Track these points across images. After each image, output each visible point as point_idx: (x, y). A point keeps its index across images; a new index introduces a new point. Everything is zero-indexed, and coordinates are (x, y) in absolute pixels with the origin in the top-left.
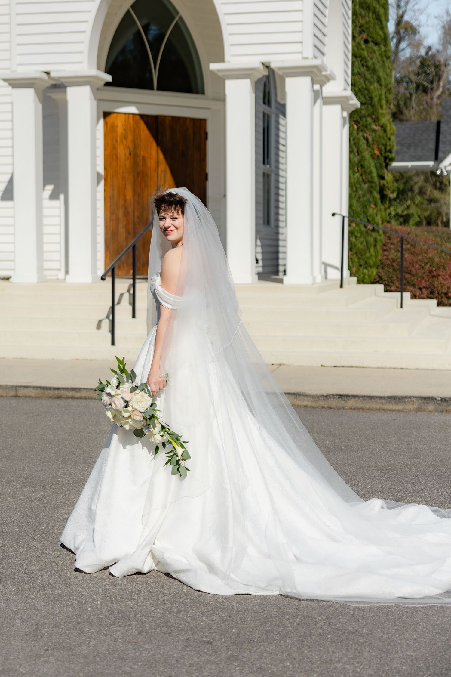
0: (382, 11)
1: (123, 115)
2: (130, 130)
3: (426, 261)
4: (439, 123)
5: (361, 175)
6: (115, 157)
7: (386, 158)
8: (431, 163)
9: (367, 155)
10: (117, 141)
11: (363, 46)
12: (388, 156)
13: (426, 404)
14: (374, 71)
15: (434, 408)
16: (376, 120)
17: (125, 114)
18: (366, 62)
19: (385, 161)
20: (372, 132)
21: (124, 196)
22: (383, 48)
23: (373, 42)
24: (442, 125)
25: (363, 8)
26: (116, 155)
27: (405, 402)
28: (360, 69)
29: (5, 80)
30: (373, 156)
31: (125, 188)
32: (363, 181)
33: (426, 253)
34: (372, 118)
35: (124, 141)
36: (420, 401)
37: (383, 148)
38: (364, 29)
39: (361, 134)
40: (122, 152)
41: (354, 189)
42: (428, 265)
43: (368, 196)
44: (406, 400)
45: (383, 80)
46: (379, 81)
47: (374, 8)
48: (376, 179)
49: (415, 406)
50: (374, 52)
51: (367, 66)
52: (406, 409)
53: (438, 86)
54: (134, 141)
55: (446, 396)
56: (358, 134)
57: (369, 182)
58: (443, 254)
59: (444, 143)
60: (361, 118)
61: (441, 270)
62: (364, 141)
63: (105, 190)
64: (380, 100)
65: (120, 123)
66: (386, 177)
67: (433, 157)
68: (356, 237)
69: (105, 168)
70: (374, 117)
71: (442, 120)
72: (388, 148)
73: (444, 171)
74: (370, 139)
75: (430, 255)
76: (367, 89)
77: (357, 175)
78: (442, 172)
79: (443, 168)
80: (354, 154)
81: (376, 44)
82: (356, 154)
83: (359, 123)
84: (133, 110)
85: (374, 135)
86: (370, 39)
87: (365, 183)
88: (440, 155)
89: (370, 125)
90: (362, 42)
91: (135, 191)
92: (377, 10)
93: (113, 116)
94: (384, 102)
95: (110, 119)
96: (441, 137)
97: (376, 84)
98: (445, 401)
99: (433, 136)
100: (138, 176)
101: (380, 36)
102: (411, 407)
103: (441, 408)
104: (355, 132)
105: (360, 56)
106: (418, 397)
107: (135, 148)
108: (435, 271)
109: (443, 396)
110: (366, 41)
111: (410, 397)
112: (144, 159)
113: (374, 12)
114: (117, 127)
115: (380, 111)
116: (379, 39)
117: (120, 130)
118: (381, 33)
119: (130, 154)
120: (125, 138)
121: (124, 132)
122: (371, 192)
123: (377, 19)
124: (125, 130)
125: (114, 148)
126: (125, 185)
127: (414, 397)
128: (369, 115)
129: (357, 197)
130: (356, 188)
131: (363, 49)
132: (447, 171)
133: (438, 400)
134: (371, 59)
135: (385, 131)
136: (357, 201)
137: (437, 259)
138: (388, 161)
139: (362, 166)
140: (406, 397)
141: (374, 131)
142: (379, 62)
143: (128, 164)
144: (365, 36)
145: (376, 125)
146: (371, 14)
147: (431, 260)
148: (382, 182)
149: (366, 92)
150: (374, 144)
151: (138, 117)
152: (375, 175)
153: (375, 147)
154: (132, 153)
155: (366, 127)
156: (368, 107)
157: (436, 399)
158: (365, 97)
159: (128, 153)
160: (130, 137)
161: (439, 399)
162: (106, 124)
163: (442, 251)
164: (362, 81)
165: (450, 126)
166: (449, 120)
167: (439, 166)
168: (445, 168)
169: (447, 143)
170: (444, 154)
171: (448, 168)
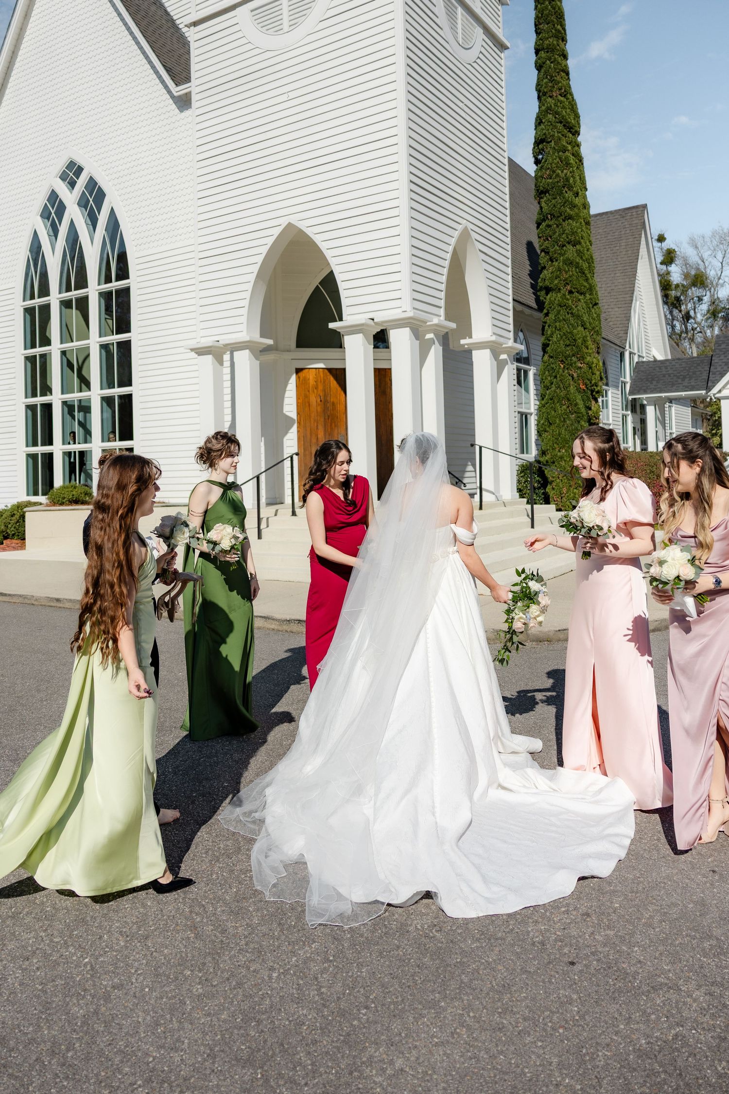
0: (585, 265)
1: (314, 370)
2: (321, 381)
5: (568, 407)
6: (307, 404)
7: (592, 391)
8: (704, 392)
9: (572, 389)
10: (309, 391)
11: (568, 297)
12: (594, 389)
14: (578, 317)
16: (582, 359)
17: (316, 368)
18: (570, 310)
19: (592, 394)
20: (577, 369)
21: (317, 436)
22: (588, 296)
23: (578, 292)
24: (713, 358)
25: (566, 264)
26: (309, 403)
28: (565, 316)
29: (192, 350)
30: (579, 390)
31: (317, 428)
32: (570, 412)
34: (577, 358)
35: (315, 391)
37: (589, 382)
38: (568, 282)
39: (566, 371)
40: (313, 399)
41: (562, 419)
43: (576, 425)
45: (588, 324)
46: (583, 325)
47: (578, 263)
48: (583, 410)
50: (579, 300)
51: (572, 313)
54: (324, 390)
56: (564, 372)
57: (575, 412)
60: (566, 358)
62: (570, 378)
63: (298, 432)
64: (585, 341)
65: (311, 377)
66: (593, 408)
67: (705, 386)
68: (565, 461)
69: (298, 414)
70: (579, 356)
71: (714, 354)
72: (593, 382)
73: (713, 398)
74: (575, 375)
76: (571, 333)
77: (565, 407)
78: (711, 399)
79: (712, 395)
80: (560, 389)
81: (581, 294)
82: (563, 389)
83: (565, 363)
84: (321, 365)
85: (579, 372)
86: (573, 290)
87: (572, 414)
88: (710, 384)
89: (575, 363)
90: (567, 293)
91: (325, 431)
92: (580, 264)
93: (304, 371)
94: (590, 343)
95: (301, 374)
96: (712, 368)
97: (580, 328)
99: (707, 368)
100: (328, 419)
101: (585, 286)
104: (561, 370)
105: (565, 305)
107: (325, 396)
110: (571, 292)
112: (333, 403)
113: (577, 266)
114: (309, 379)
115: (585, 350)
116: (583, 290)
117: (312, 382)
118: (586, 284)
119: (321, 401)
120: (316, 388)
121: (315, 383)
122: (579, 422)
123: (580, 272)
124: (316, 382)
125: (306, 396)
126: (317, 426)
128: (573, 355)
129: (566, 426)
130: (564, 419)
131: (568, 300)
132: (715, 398)
134: (576, 307)
135: (590, 368)
136: (565, 430)
138: (594, 393)
139: (569, 400)
141: (580, 368)
142: (583, 309)
143: (319, 409)
144: (569, 287)
145: (581, 364)
146: (574, 269)
148: (590, 413)
149: (569, 336)
150: (579, 379)
151: (326, 371)
152: (581, 405)
153: (580, 382)
154: (322, 400)
155: (571, 365)
156: (572, 348)
158: (569, 339)
159: (319, 400)
160: (320, 387)
162: (298, 378)
164: (566, 326)
165: (721, 358)
166: (721, 353)
167: (709, 394)
168: (715, 394)
169: (717, 373)
170: (713, 383)
171: (717, 396)
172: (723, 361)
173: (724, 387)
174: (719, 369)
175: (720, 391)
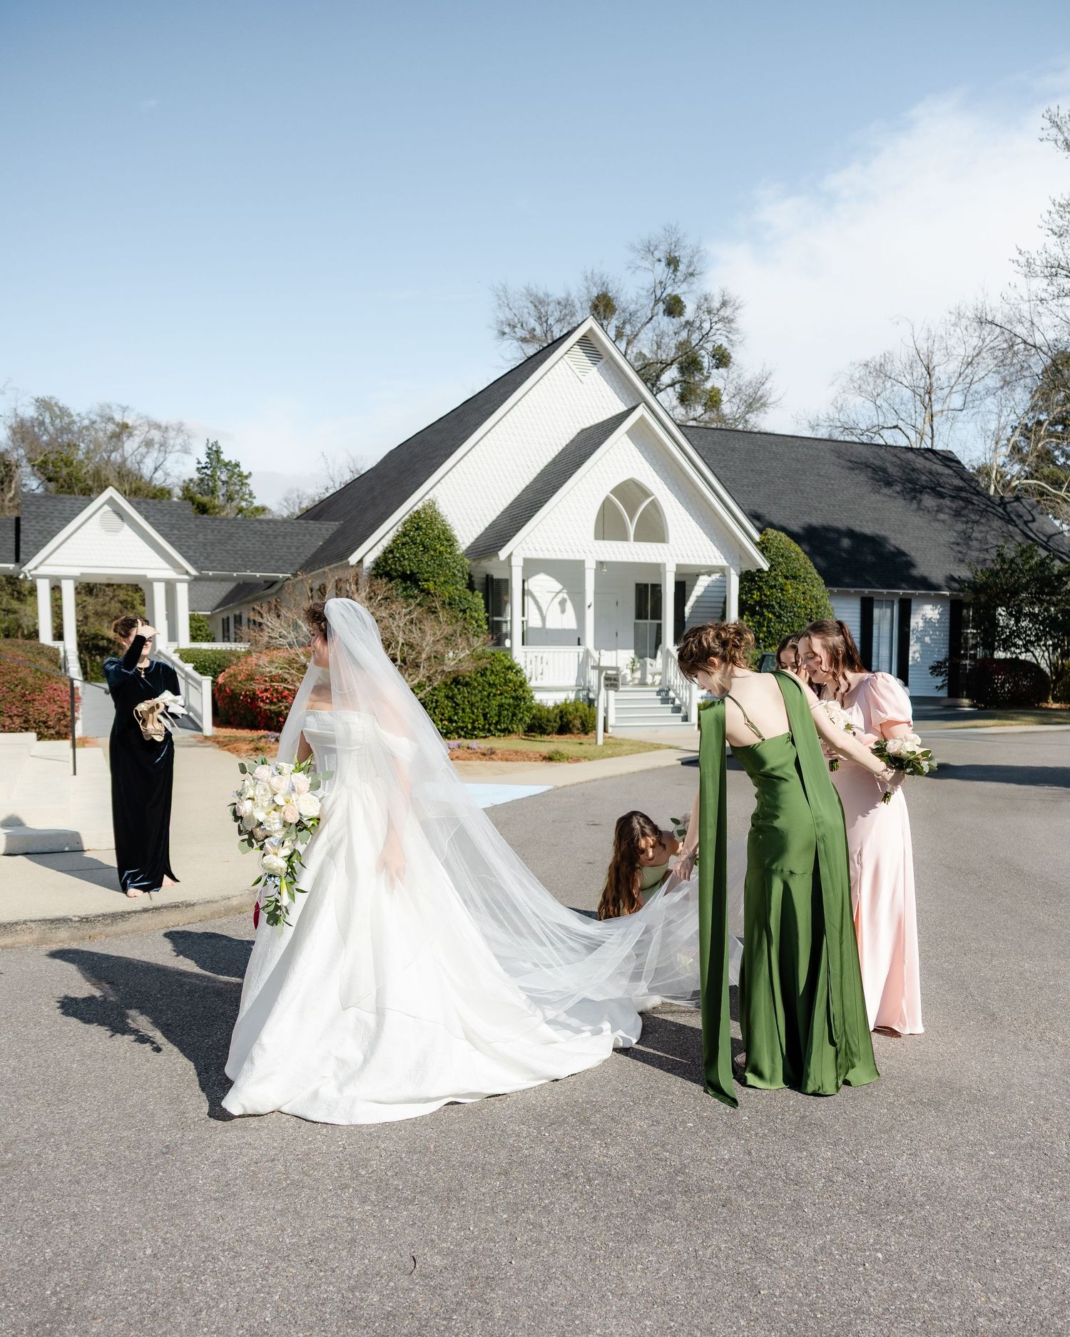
3: (16, 682)
4: (18, 520)
8: (11, 566)
13: (53, 931)
15: (68, 934)
24: (22, 523)
27: (16, 931)
33: (17, 672)
36: (43, 927)
42: (20, 687)
44: (19, 928)
49: (35, 936)
52: (18, 943)
53: (10, 487)
55: (89, 913)
58: (39, 674)
59: (26, 543)
61: (36, 693)
67: (14, 558)
71: (22, 516)
73: (28, 575)
75: (21, 675)
78: (26, 577)
79: (26, 571)
88: (22, 556)
96: (22, 536)
98: (87, 922)
99: (12, 534)
102: (27, 938)
103: (80, 933)
106: (39, 921)
108: (29, 694)
109: (83, 914)
111: (25, 922)
127: (32, 921)
132: (31, 576)
133: (75, 922)
137: (30, 680)
140: (16, 923)
147: (23, 681)
157: (71, 920)
161: (77, 919)
163: (37, 670)
165: (33, 523)
166: (31, 517)
167: (23, 569)
168: (30, 571)
169: (31, 543)
170: (27, 555)
171: (33, 572)
172: (37, 528)
173: (41, 563)
174: (32, 537)
175: (36, 568)
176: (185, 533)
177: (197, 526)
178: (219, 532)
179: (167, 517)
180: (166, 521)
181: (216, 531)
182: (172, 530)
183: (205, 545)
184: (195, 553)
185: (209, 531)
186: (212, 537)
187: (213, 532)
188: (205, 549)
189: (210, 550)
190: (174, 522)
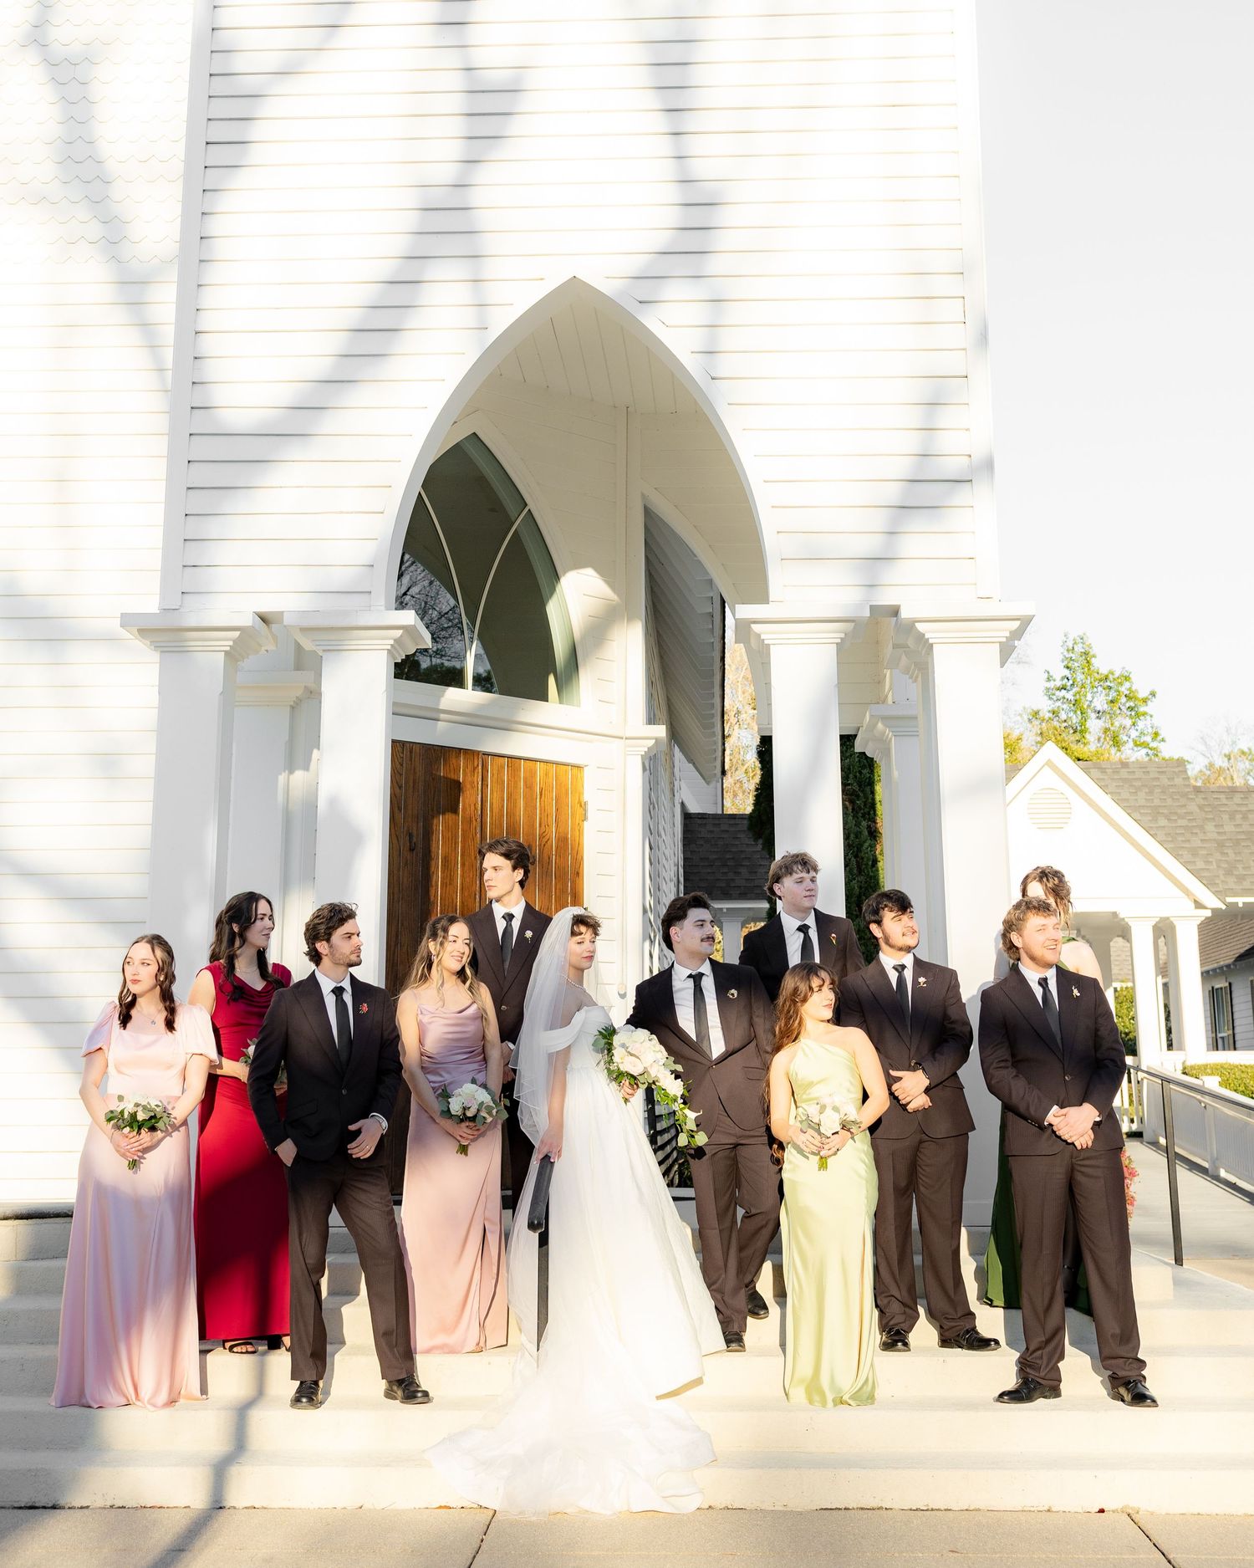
176: (1181, 822)
177: (1201, 807)
178: (1245, 818)
179: (1142, 795)
180: (1142, 802)
181: (1238, 816)
182: (1155, 820)
183: (1221, 845)
184: (1207, 862)
185: (1225, 817)
186: (1233, 829)
187: (1232, 818)
188: (1223, 854)
189: (1232, 856)
190: (1157, 802)
